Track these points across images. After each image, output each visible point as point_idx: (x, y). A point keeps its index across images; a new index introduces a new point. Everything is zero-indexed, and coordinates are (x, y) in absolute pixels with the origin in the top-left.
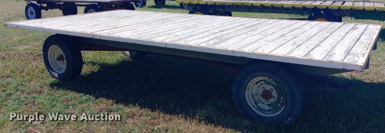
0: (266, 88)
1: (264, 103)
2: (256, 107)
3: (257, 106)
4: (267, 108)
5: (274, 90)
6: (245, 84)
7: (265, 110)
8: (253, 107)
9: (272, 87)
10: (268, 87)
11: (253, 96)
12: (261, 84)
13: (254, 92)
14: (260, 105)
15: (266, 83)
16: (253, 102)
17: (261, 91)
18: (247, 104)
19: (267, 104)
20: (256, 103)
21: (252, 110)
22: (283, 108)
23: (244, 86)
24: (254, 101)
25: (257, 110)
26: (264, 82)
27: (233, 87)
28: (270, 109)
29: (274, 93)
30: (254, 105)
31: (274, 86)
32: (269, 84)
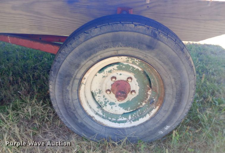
0: (119, 78)
1: (113, 104)
2: (100, 112)
3: (104, 112)
4: (121, 111)
5: (135, 79)
6: (79, 76)
7: (117, 116)
8: (97, 114)
9: (131, 75)
10: (123, 75)
11: (93, 94)
12: (110, 72)
13: (95, 88)
14: (108, 108)
15: (120, 69)
16: (95, 106)
17: (109, 83)
18: (85, 112)
19: (120, 105)
20: (100, 106)
21: (95, 121)
22: (154, 111)
23: (77, 82)
24: (97, 102)
25: (103, 118)
26: (115, 67)
27: (51, 87)
28: (126, 111)
29: (134, 85)
30: (97, 110)
31: (134, 71)
32: (127, 68)
